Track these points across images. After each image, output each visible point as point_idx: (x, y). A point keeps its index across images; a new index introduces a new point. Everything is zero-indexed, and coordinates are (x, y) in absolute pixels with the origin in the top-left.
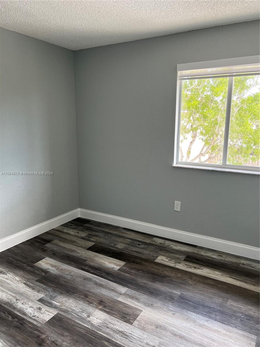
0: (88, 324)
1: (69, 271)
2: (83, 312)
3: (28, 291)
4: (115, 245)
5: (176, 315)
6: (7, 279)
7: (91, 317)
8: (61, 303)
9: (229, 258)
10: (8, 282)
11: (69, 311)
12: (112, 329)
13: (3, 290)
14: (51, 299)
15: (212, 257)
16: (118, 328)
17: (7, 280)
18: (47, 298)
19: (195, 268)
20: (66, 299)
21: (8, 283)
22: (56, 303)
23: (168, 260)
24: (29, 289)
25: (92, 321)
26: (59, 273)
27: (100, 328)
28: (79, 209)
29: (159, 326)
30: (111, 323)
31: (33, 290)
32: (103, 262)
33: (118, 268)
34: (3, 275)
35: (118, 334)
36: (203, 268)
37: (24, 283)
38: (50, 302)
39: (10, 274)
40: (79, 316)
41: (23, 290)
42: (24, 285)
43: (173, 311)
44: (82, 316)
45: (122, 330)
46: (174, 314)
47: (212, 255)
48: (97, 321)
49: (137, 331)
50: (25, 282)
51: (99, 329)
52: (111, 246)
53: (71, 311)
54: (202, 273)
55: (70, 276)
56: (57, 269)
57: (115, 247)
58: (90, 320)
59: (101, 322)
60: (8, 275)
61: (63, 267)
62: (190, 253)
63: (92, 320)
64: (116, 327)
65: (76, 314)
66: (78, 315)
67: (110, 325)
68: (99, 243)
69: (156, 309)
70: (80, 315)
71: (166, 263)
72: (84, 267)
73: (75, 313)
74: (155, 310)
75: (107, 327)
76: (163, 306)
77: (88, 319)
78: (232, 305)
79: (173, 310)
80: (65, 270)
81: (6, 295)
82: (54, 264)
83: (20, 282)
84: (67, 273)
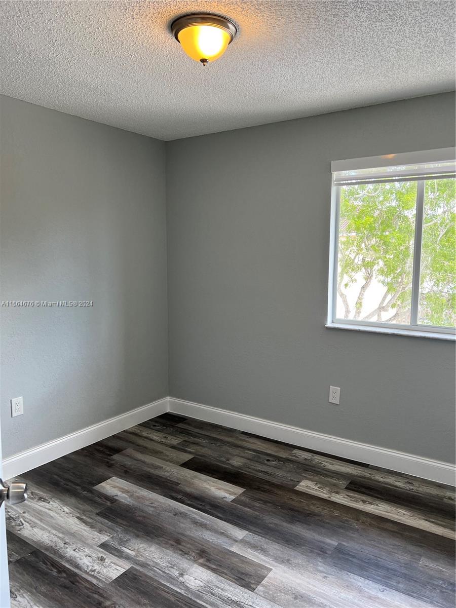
0: (181, 587)
1: (150, 499)
2: (172, 568)
3: (84, 530)
4: (228, 460)
5: (328, 579)
6: (49, 509)
7: (186, 577)
8: (138, 551)
9: (425, 487)
10: (52, 515)
11: (149, 565)
12: (220, 597)
13: (44, 528)
14: (120, 544)
15: (395, 484)
16: (229, 596)
17: (50, 511)
18: (113, 543)
19: (364, 502)
20: (144, 546)
21: (52, 517)
22: (128, 551)
23: (318, 488)
24: (84, 526)
25: (188, 583)
26: (134, 502)
27: (201, 594)
28: (168, 399)
29: (299, 596)
30: (219, 588)
31: (92, 528)
32: (208, 487)
33: (233, 497)
34: (43, 503)
35: (229, 605)
36: (377, 502)
37: (77, 518)
38: (119, 548)
39: (55, 502)
40: (165, 573)
41: (76, 529)
42: (76, 520)
43: (324, 572)
44: (171, 573)
45: (236, 598)
46: (326, 577)
47: (395, 482)
48: (196, 582)
49: (262, 602)
50: (78, 515)
51: (199, 595)
52: (221, 461)
53: (153, 565)
54: (377, 511)
55: (152, 509)
56: (131, 496)
57: (228, 463)
58: (183, 581)
59: (202, 584)
60: (51, 503)
61: (141, 493)
62: (357, 476)
63: (187, 581)
64: (226, 594)
65: (161, 571)
66: (163, 572)
67: (217, 591)
68: (201, 456)
69: (294, 568)
70: (168, 572)
71: (314, 492)
72: (174, 494)
73: (159, 569)
74: (292, 569)
75: (212, 593)
76: (307, 563)
77: (181, 578)
78: (426, 566)
79: (324, 570)
80: (143, 498)
81: (48, 534)
82: (126, 488)
83: (71, 515)
84: (147, 503)
